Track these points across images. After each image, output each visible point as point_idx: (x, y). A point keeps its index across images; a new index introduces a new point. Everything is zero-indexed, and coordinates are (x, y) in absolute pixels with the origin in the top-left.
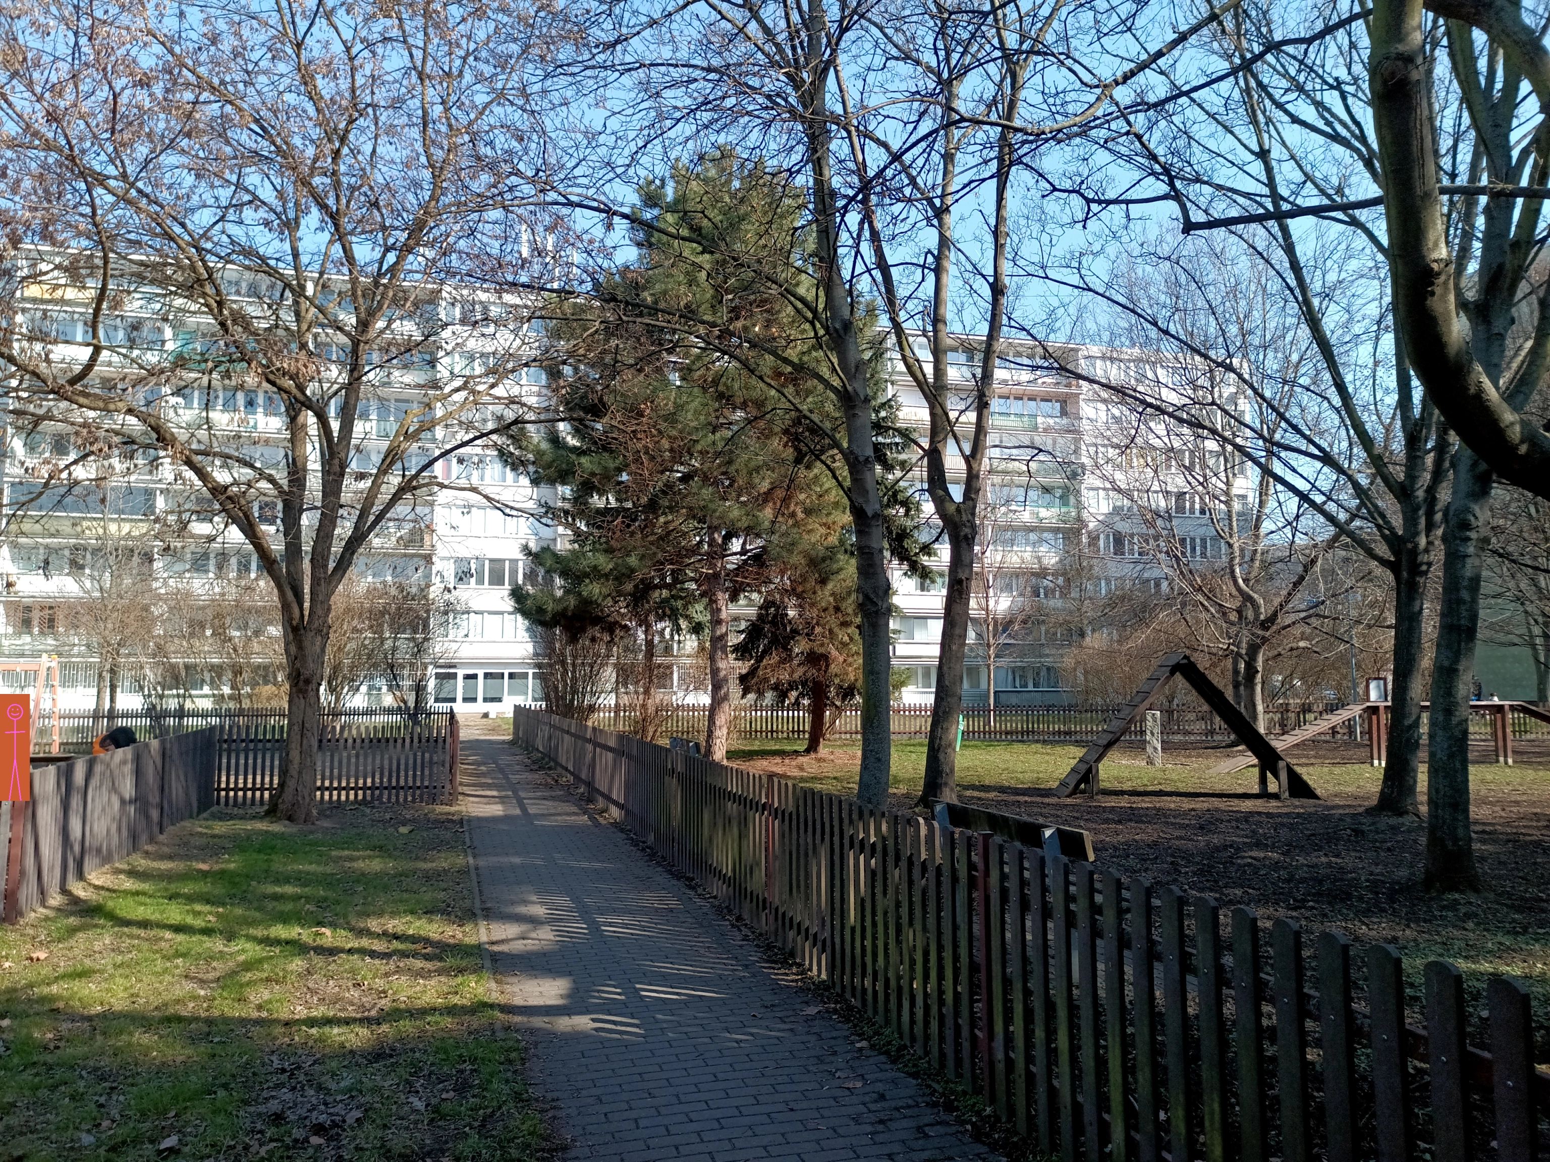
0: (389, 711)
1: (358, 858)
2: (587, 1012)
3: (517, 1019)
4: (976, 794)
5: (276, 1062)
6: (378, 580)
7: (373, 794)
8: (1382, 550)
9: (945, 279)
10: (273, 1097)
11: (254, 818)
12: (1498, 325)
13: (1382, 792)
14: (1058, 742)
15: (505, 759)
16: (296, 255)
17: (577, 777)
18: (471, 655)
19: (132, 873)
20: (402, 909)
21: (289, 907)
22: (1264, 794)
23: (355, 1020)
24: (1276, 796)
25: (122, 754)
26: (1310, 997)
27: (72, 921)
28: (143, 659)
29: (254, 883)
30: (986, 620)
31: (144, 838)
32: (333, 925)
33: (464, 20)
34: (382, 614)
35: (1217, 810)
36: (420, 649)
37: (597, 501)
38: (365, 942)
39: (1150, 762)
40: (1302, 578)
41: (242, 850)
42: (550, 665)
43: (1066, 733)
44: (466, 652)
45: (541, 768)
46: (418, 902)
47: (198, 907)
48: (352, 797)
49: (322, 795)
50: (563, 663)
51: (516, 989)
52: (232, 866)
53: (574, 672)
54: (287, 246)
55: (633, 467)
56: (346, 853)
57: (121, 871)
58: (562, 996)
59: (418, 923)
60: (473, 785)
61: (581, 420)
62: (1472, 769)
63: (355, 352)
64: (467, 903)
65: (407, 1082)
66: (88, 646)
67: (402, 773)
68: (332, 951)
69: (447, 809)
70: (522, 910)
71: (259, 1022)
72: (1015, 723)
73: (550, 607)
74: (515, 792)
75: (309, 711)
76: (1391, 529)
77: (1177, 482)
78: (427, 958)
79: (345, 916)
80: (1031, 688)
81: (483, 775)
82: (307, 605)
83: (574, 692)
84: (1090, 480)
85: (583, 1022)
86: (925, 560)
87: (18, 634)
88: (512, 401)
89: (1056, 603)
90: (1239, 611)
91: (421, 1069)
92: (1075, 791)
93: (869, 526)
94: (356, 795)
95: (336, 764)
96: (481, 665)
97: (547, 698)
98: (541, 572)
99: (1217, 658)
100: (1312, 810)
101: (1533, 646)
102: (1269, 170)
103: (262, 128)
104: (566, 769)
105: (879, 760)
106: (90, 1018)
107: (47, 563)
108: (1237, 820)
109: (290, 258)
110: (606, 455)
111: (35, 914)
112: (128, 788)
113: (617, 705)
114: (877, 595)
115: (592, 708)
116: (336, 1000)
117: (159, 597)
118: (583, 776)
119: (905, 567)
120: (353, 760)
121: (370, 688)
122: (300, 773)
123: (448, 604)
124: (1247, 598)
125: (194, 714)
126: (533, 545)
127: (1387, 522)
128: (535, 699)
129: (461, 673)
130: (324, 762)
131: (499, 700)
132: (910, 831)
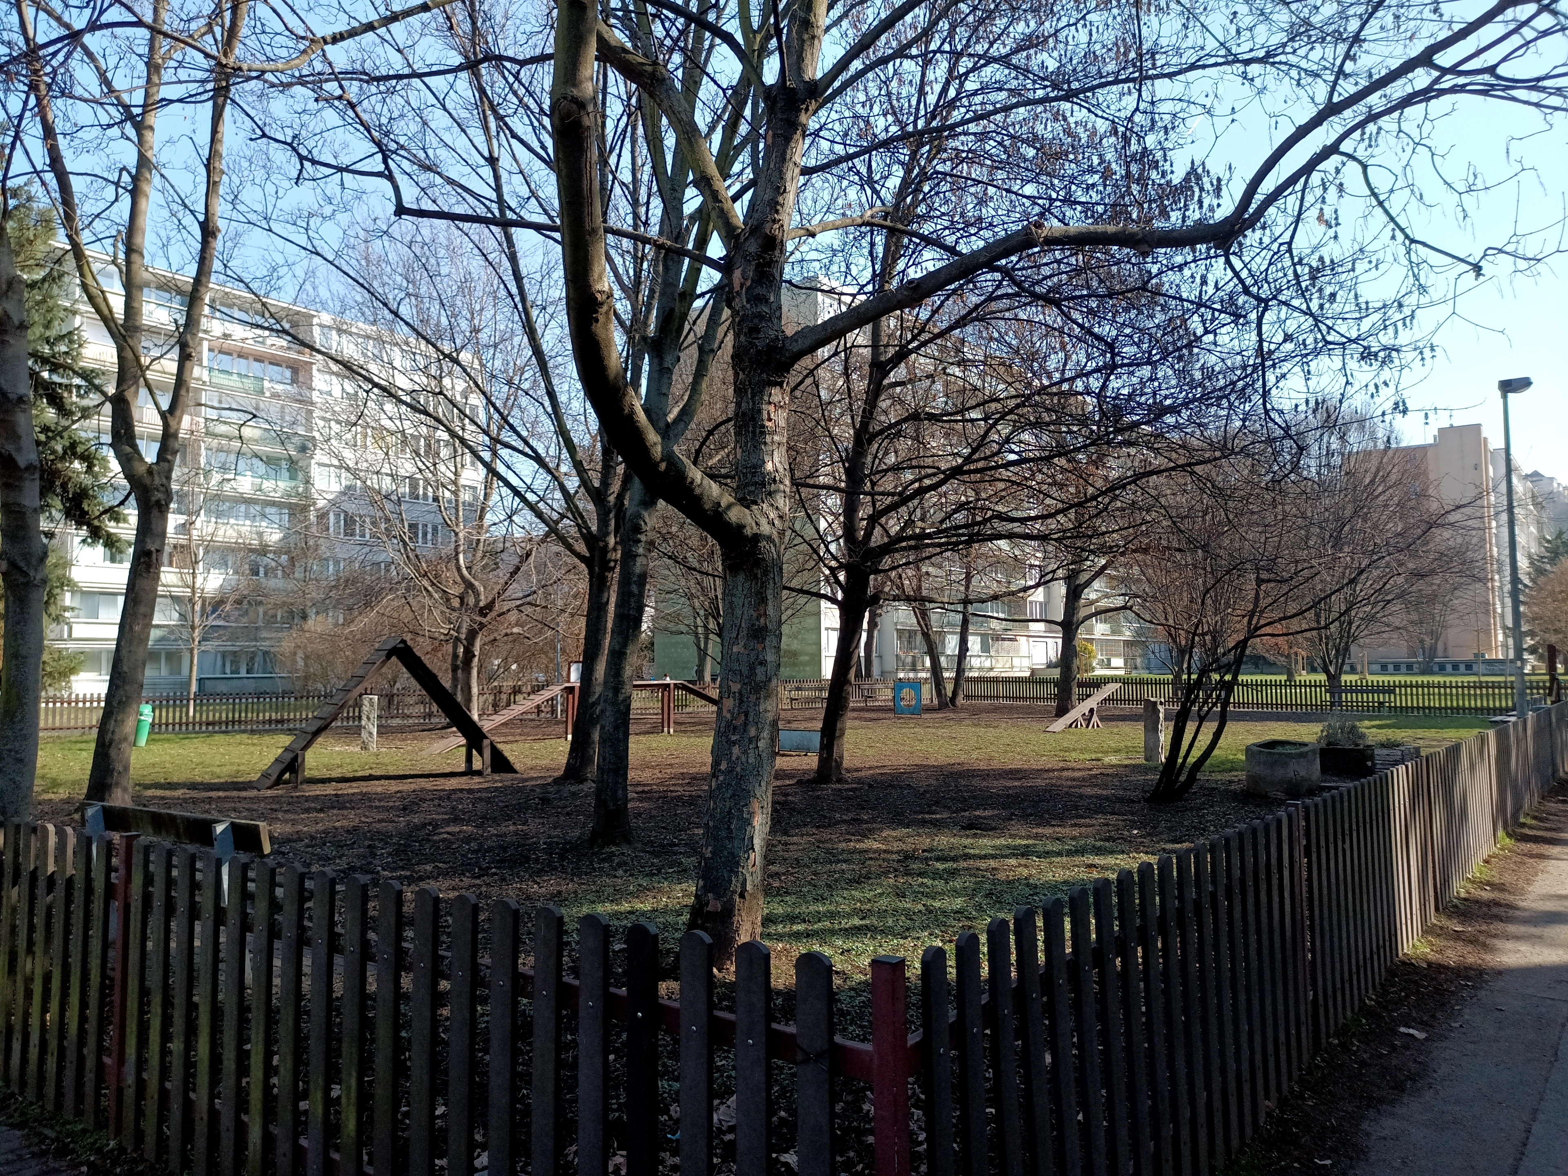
4: (159, 793)
8: (581, 547)
9: (143, 204)
12: (668, 360)
13: (568, 763)
14: (267, 731)
22: (469, 772)
24: (479, 773)
26: (443, 958)
30: (191, 600)
35: (422, 790)
39: (365, 747)
40: (518, 569)
43: (277, 722)
62: (632, 739)
72: (221, 713)
76: (588, 528)
77: (407, 467)
80: (243, 674)
84: (320, 456)
86: (111, 527)
89: (276, 583)
90: (462, 598)
92: (278, 781)
93: (20, 478)
99: (438, 643)
100: (508, 783)
101: (696, 634)
102: (497, 177)
105: (21, 761)
108: (440, 798)
114: (28, 564)
119: (84, 532)
124: (469, 585)
127: (585, 522)
132: (34, 843)
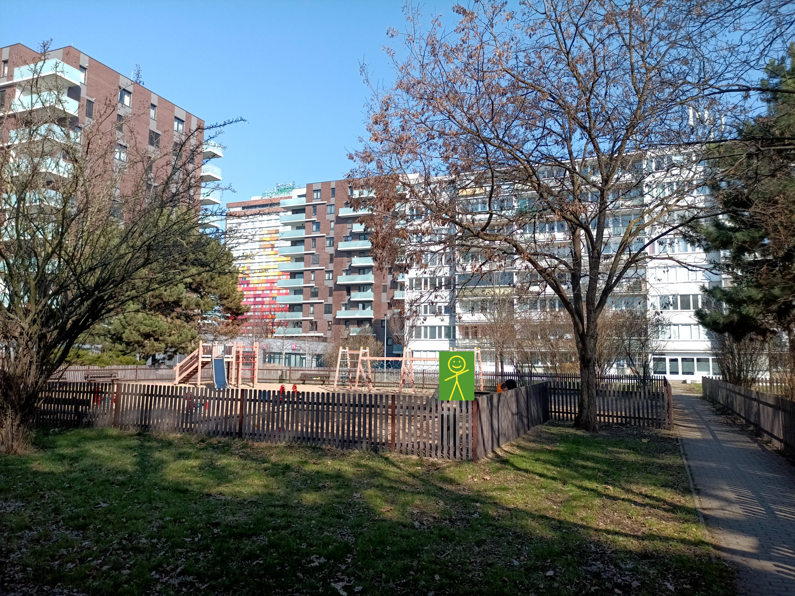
0: (629, 377)
1: (622, 453)
2: (770, 559)
3: (724, 554)
5: (593, 548)
6: (618, 309)
7: (626, 420)
10: (594, 565)
11: (568, 426)
15: (700, 407)
16: (570, 153)
17: (748, 420)
18: (673, 348)
19: (519, 447)
20: (648, 482)
21: (590, 472)
23: (630, 535)
25: (511, 393)
27: (498, 465)
28: (513, 350)
29: (572, 459)
31: (522, 432)
32: (613, 485)
33: (651, 11)
34: (622, 326)
36: (644, 345)
37: (748, 257)
38: (631, 497)
41: (565, 442)
42: (724, 354)
44: (670, 346)
45: (723, 414)
46: (657, 480)
47: (549, 466)
48: (615, 421)
49: (600, 419)
50: (732, 353)
51: (721, 537)
52: (561, 449)
53: (739, 359)
54: (566, 151)
55: (772, 235)
56: (615, 449)
57: (514, 446)
58: (752, 547)
59: (658, 491)
60: (682, 420)
61: (735, 212)
63: (602, 196)
64: (685, 485)
65: (662, 574)
66: (491, 344)
67: (641, 411)
68: (615, 498)
69: (668, 432)
70: (719, 493)
71: (582, 526)
73: (721, 321)
74: (708, 426)
75: (591, 377)
78: (665, 510)
79: (619, 481)
81: (687, 415)
82: (585, 323)
83: (741, 370)
85: (768, 566)
87: (464, 339)
88: (690, 207)
91: (670, 569)
94: (617, 420)
95: (606, 403)
96: (680, 354)
97: (723, 373)
98: (713, 301)
103: (553, 98)
104: (740, 415)
106: (509, 509)
107: (473, 308)
109: (568, 155)
110: (753, 230)
111: (484, 460)
112: (514, 408)
113: (771, 379)
115: (754, 380)
116: (619, 523)
117: (517, 321)
118: (752, 421)
120: (614, 402)
121: (618, 365)
122: (589, 407)
123: (658, 320)
125: (537, 375)
126: (707, 286)
128: (714, 374)
129: (668, 358)
130: (599, 402)
131: (692, 374)
